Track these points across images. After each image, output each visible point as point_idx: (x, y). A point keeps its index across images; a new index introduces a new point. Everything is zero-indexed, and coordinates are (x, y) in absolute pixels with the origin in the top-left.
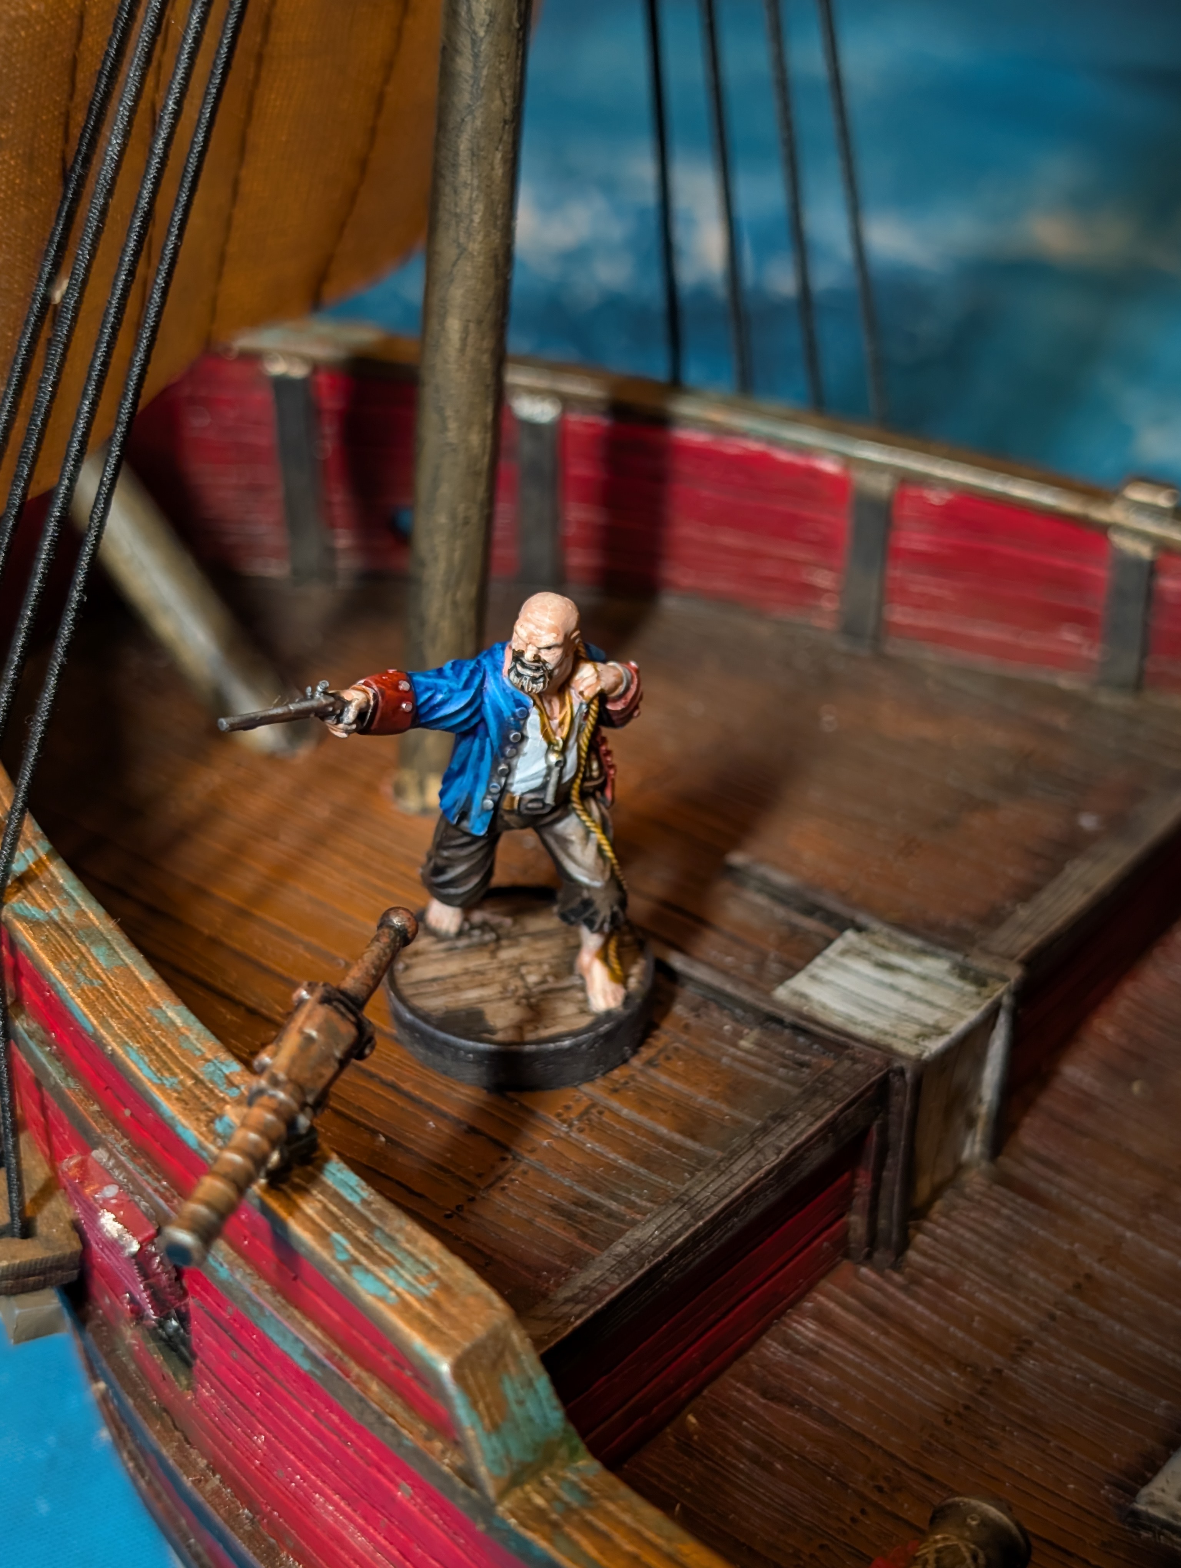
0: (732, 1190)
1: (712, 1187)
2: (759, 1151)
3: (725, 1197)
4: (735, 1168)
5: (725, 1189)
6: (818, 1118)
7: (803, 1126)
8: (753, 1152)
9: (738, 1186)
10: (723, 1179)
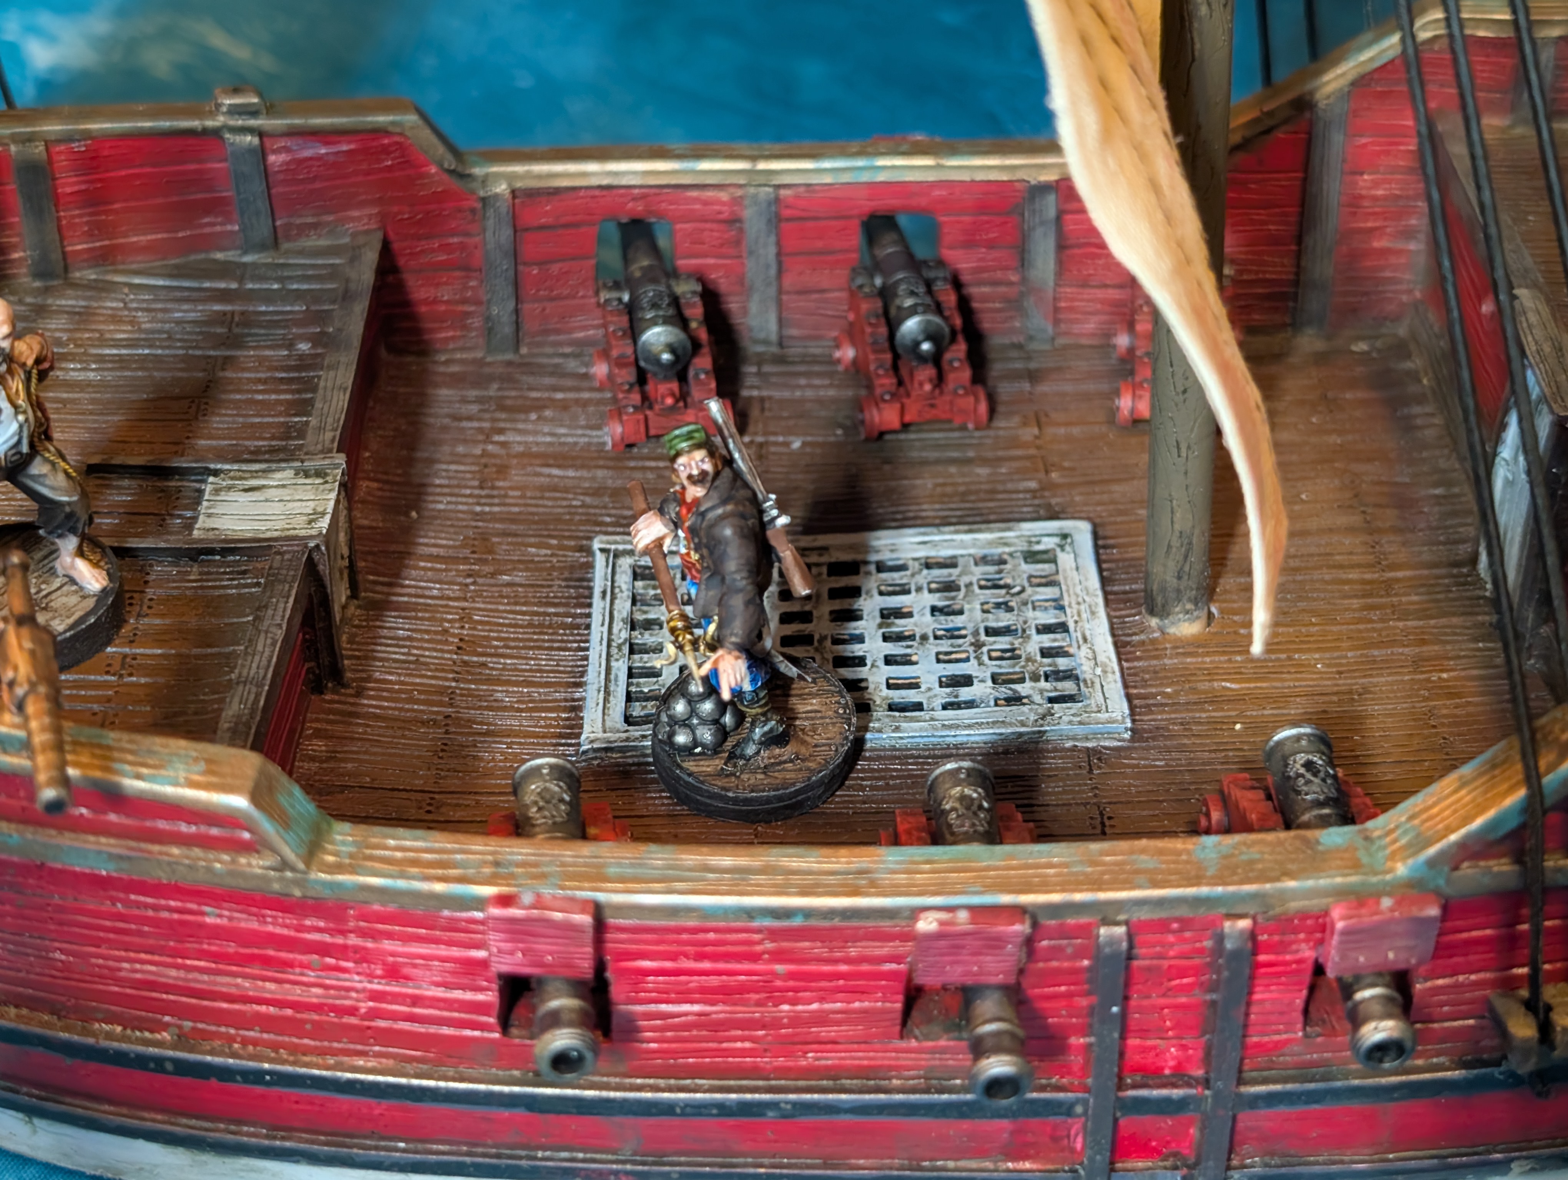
0: (269, 661)
1: (254, 665)
2: (267, 632)
3: (268, 666)
4: (260, 648)
5: (264, 662)
6: (288, 597)
7: (282, 605)
8: (262, 635)
9: (271, 657)
10: (257, 658)
